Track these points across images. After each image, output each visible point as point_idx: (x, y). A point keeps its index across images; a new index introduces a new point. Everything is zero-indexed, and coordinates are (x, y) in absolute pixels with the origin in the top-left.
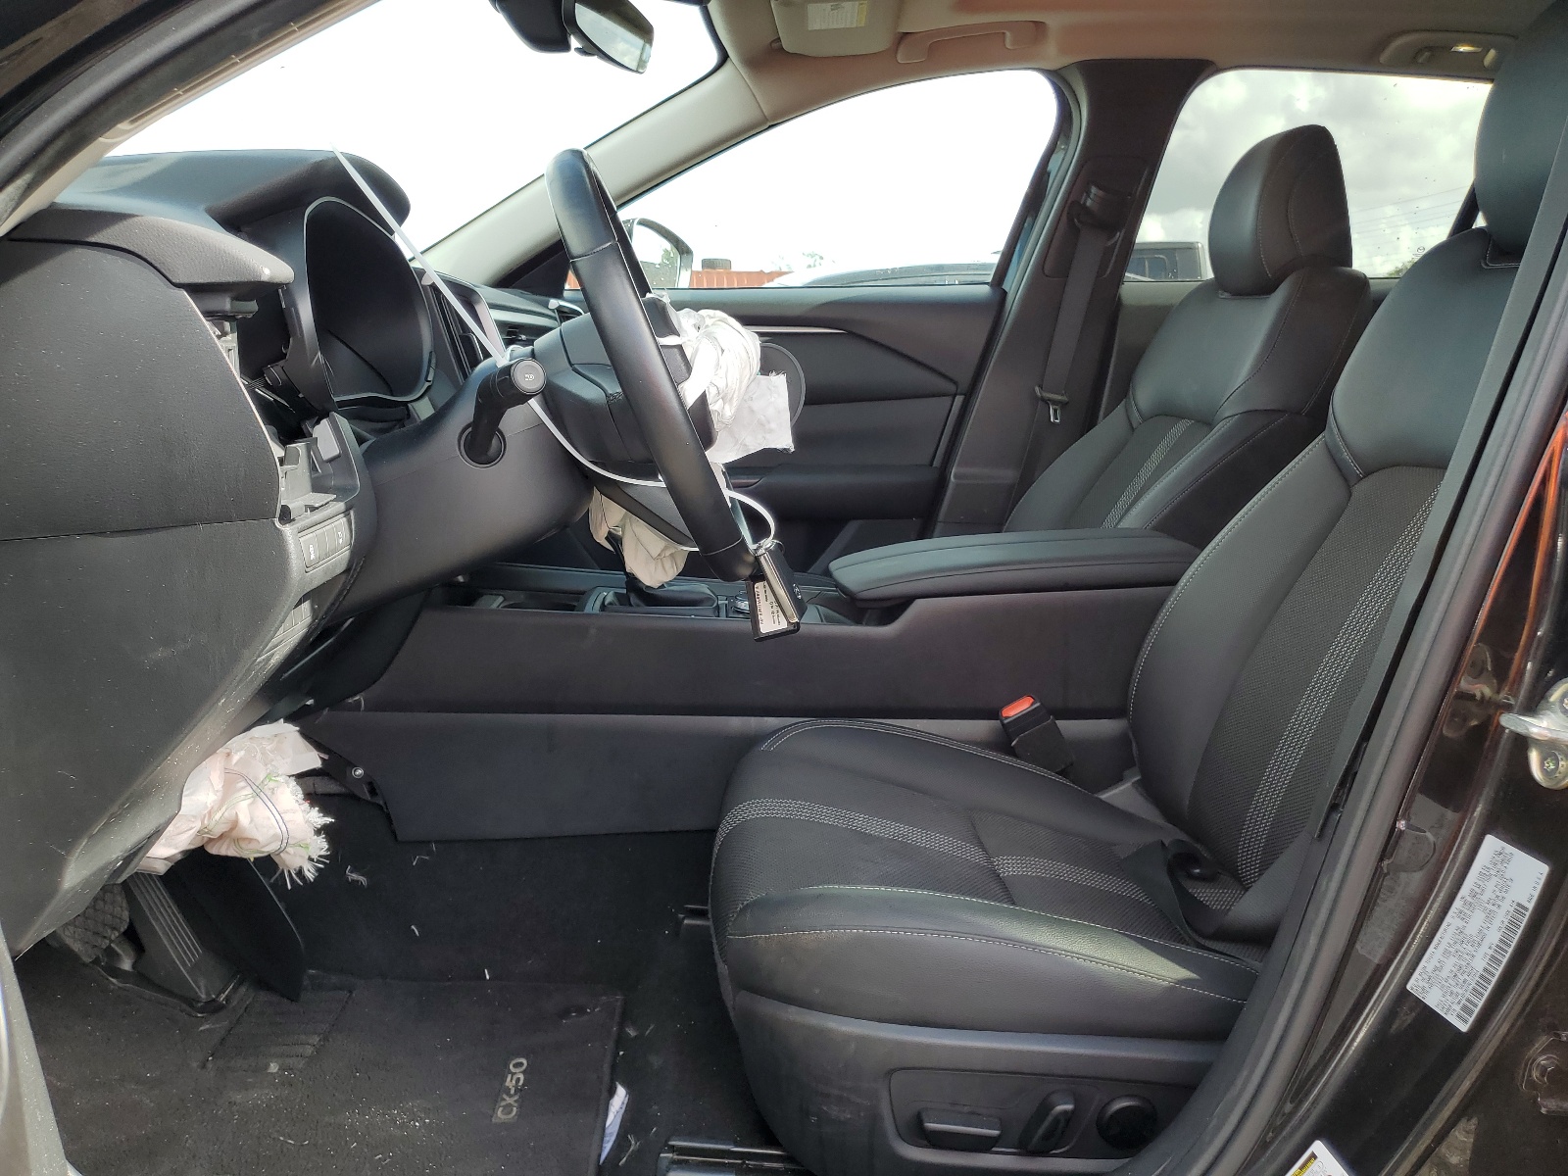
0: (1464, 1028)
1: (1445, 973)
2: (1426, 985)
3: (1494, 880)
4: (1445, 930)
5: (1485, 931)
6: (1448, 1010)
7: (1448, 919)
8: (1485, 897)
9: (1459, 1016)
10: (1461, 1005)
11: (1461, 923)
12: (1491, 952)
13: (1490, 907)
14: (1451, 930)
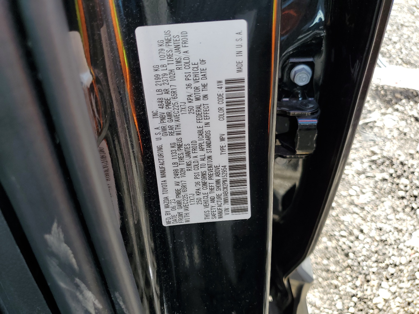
0: (247, 216)
1: (191, 189)
2: (182, 210)
3: (180, 75)
4: (160, 155)
5: (205, 129)
6: (220, 213)
7: (155, 144)
8: (182, 96)
9: (234, 211)
10: (230, 201)
11: (173, 139)
12: (226, 143)
13: (195, 104)
14: (167, 151)
